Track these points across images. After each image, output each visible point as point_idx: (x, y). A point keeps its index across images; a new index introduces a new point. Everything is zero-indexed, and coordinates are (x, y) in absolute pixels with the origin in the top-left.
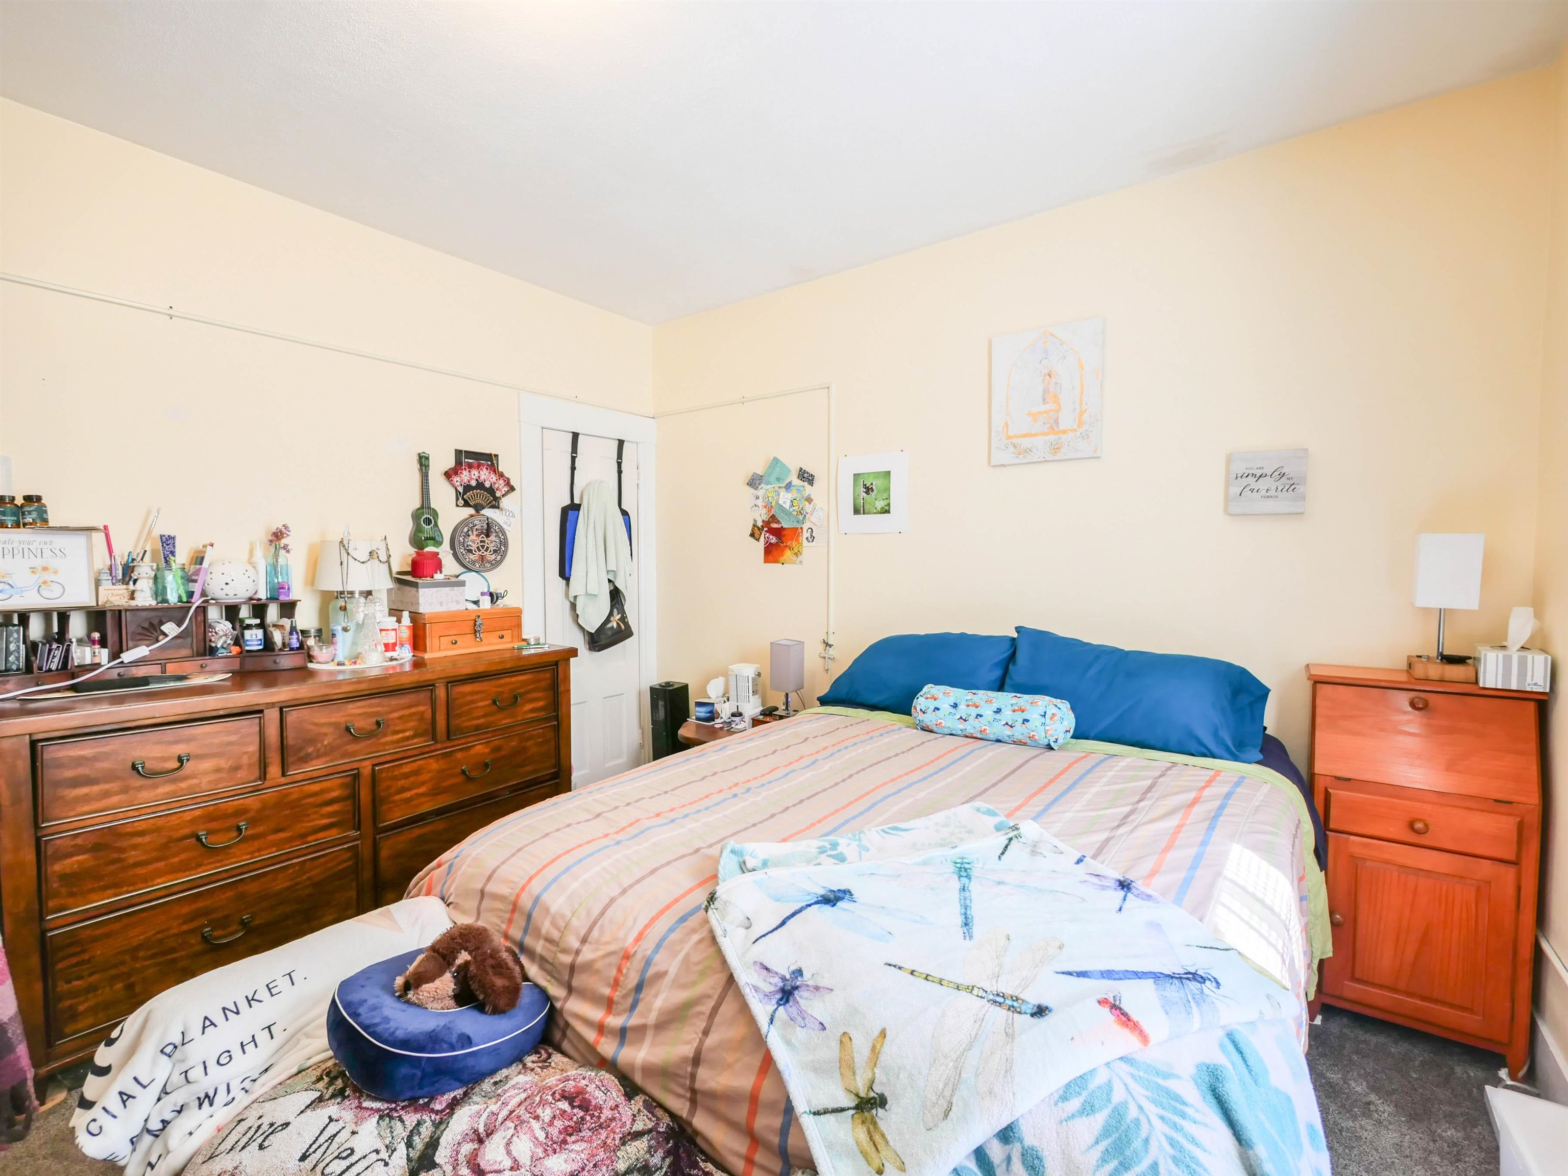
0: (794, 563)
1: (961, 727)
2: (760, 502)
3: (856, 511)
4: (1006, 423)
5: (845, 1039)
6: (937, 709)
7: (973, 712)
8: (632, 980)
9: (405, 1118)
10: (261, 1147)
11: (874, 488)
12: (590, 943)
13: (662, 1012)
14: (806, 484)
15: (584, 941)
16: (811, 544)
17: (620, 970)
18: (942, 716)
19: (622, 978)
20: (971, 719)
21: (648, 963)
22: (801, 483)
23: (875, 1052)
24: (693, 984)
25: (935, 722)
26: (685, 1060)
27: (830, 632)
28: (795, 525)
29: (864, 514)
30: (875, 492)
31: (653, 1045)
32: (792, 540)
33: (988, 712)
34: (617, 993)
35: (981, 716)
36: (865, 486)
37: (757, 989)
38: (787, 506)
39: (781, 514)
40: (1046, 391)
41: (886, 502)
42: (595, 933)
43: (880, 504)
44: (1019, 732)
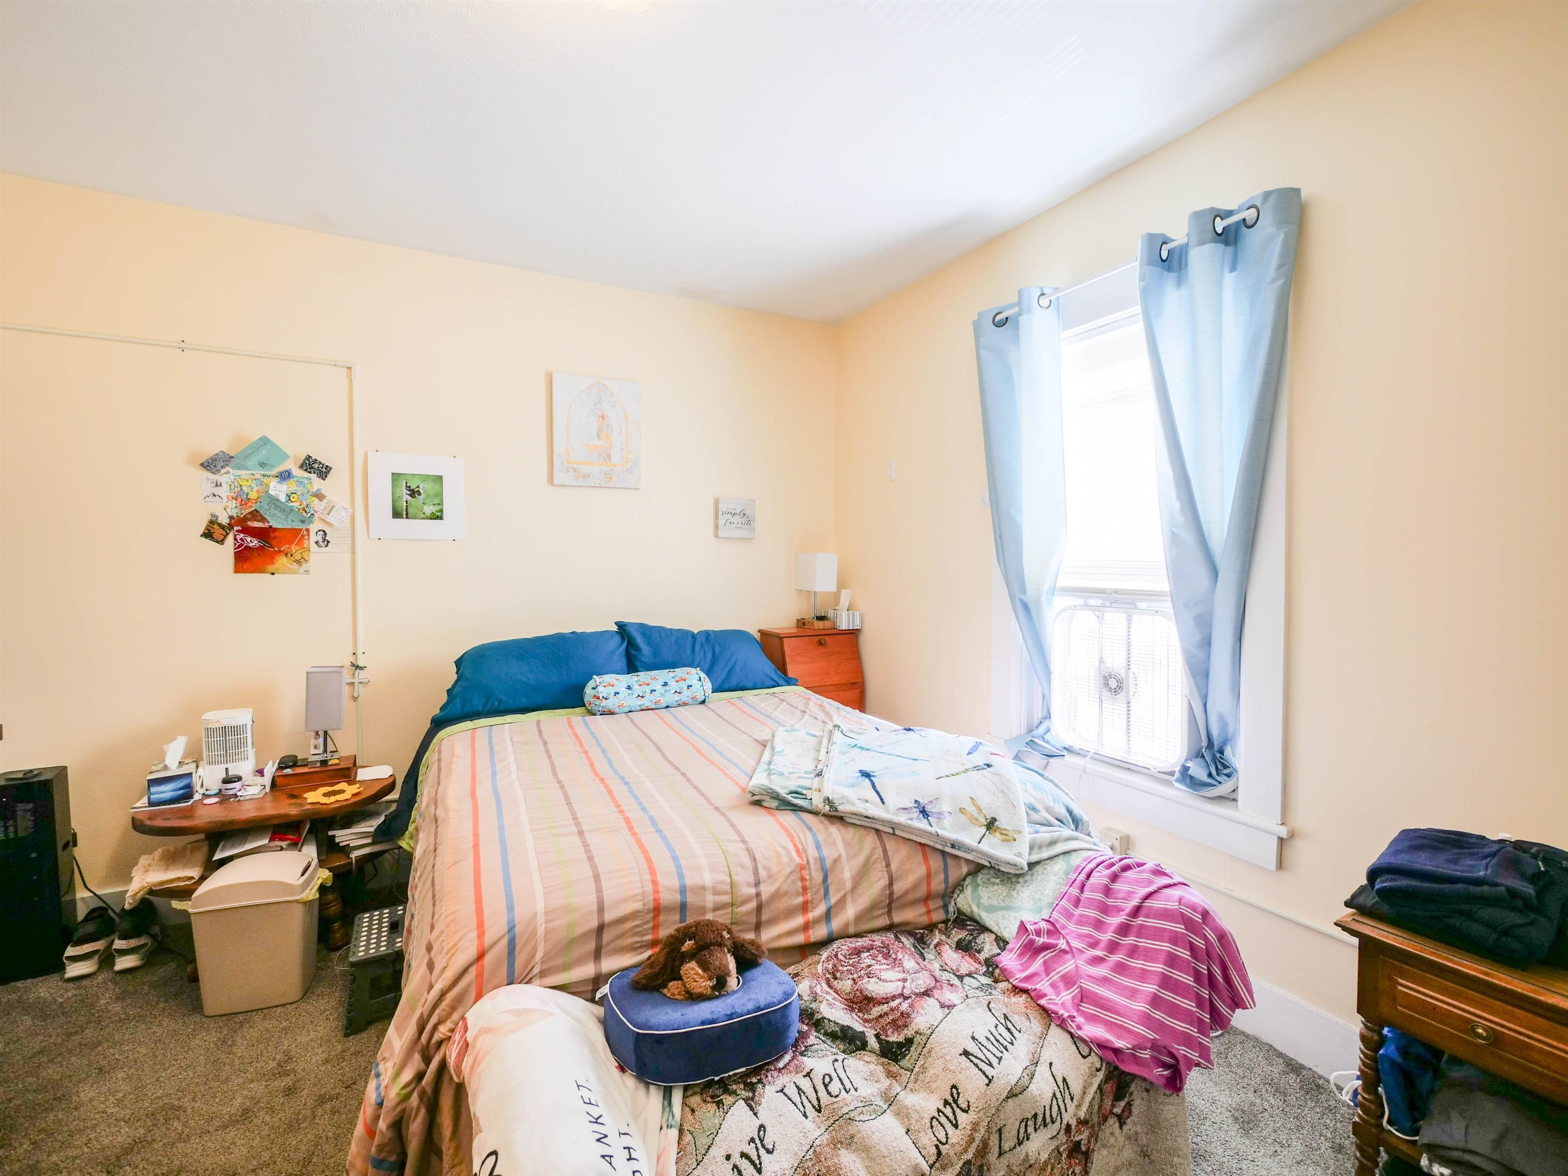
0: (295, 572)
1: (640, 703)
2: (224, 491)
3: (396, 514)
4: (567, 450)
5: (962, 810)
6: (616, 693)
7: (647, 689)
8: (818, 877)
9: (811, 1043)
10: (769, 1152)
11: (421, 491)
12: (764, 881)
13: (853, 878)
14: (314, 476)
15: (757, 884)
16: (324, 549)
17: (803, 879)
18: (623, 698)
19: (808, 883)
20: (647, 695)
21: (822, 860)
22: (306, 475)
23: (976, 806)
24: (861, 849)
25: (617, 704)
26: (884, 889)
27: (359, 653)
28: (297, 525)
29: (407, 518)
30: (423, 496)
31: (854, 901)
32: (291, 543)
33: (657, 686)
34: (809, 895)
35: (654, 691)
36: (408, 488)
37: (911, 819)
38: (283, 498)
39: (272, 511)
40: (600, 430)
41: (438, 508)
42: (763, 873)
43: (429, 509)
44: (686, 696)
